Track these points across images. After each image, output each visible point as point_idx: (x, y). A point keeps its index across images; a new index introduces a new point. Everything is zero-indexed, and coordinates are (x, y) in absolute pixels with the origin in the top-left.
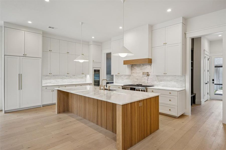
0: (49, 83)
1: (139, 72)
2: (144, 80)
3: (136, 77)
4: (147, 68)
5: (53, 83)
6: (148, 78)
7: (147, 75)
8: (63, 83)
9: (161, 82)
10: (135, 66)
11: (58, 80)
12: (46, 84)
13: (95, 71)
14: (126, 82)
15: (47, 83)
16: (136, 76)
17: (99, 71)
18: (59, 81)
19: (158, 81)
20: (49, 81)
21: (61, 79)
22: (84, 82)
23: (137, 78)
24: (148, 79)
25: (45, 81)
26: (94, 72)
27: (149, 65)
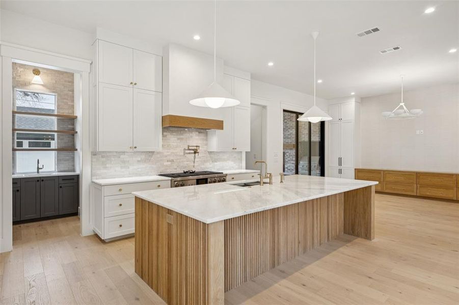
1: (175, 144)
2: (186, 163)
3: (168, 155)
4: (191, 137)
6: (195, 156)
7: (193, 151)
9: (216, 163)
10: (166, 132)
14: (140, 170)
16: (168, 153)
19: (211, 162)
23: (172, 158)
24: (195, 159)
27: (197, 131)
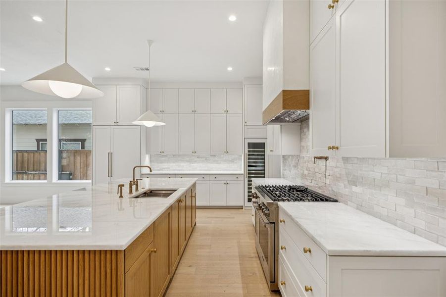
0: (166, 168)
5: (174, 170)
8: (190, 170)
11: (182, 164)
12: (162, 170)
13: (251, 145)
15: (164, 168)
17: (262, 146)
18: (183, 166)
20: (165, 165)
21: (189, 163)
22: (237, 171)
25: (161, 165)
26: (247, 150)
